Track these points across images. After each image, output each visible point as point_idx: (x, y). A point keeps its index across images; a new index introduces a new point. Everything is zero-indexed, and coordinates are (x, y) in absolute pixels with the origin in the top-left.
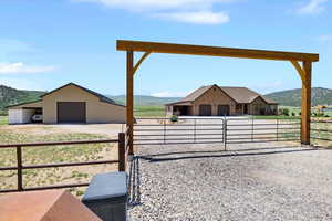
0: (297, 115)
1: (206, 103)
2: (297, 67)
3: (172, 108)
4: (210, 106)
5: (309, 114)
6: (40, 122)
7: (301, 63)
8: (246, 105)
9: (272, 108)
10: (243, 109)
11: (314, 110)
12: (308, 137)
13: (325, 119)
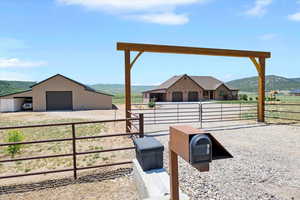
0: (254, 100)
1: (178, 90)
2: (255, 62)
3: (148, 95)
4: (181, 93)
5: (263, 99)
6: (31, 110)
7: (257, 59)
8: (212, 92)
9: (234, 94)
10: (209, 95)
11: (268, 95)
12: (263, 116)
13: (276, 102)
